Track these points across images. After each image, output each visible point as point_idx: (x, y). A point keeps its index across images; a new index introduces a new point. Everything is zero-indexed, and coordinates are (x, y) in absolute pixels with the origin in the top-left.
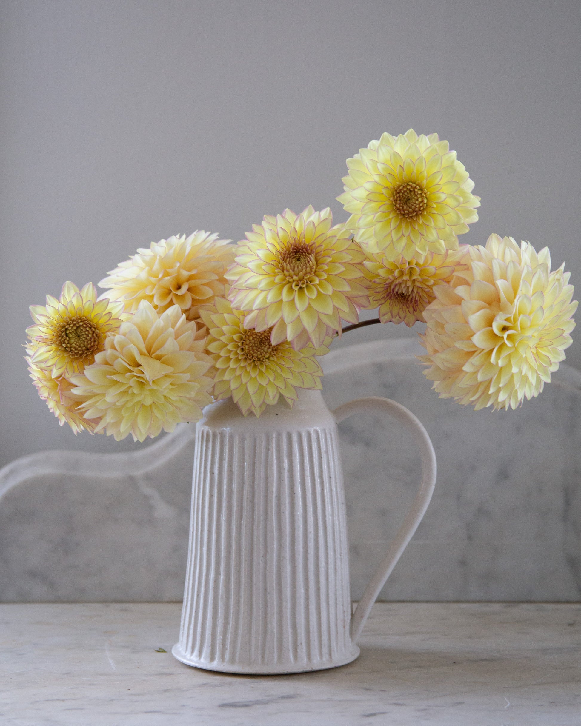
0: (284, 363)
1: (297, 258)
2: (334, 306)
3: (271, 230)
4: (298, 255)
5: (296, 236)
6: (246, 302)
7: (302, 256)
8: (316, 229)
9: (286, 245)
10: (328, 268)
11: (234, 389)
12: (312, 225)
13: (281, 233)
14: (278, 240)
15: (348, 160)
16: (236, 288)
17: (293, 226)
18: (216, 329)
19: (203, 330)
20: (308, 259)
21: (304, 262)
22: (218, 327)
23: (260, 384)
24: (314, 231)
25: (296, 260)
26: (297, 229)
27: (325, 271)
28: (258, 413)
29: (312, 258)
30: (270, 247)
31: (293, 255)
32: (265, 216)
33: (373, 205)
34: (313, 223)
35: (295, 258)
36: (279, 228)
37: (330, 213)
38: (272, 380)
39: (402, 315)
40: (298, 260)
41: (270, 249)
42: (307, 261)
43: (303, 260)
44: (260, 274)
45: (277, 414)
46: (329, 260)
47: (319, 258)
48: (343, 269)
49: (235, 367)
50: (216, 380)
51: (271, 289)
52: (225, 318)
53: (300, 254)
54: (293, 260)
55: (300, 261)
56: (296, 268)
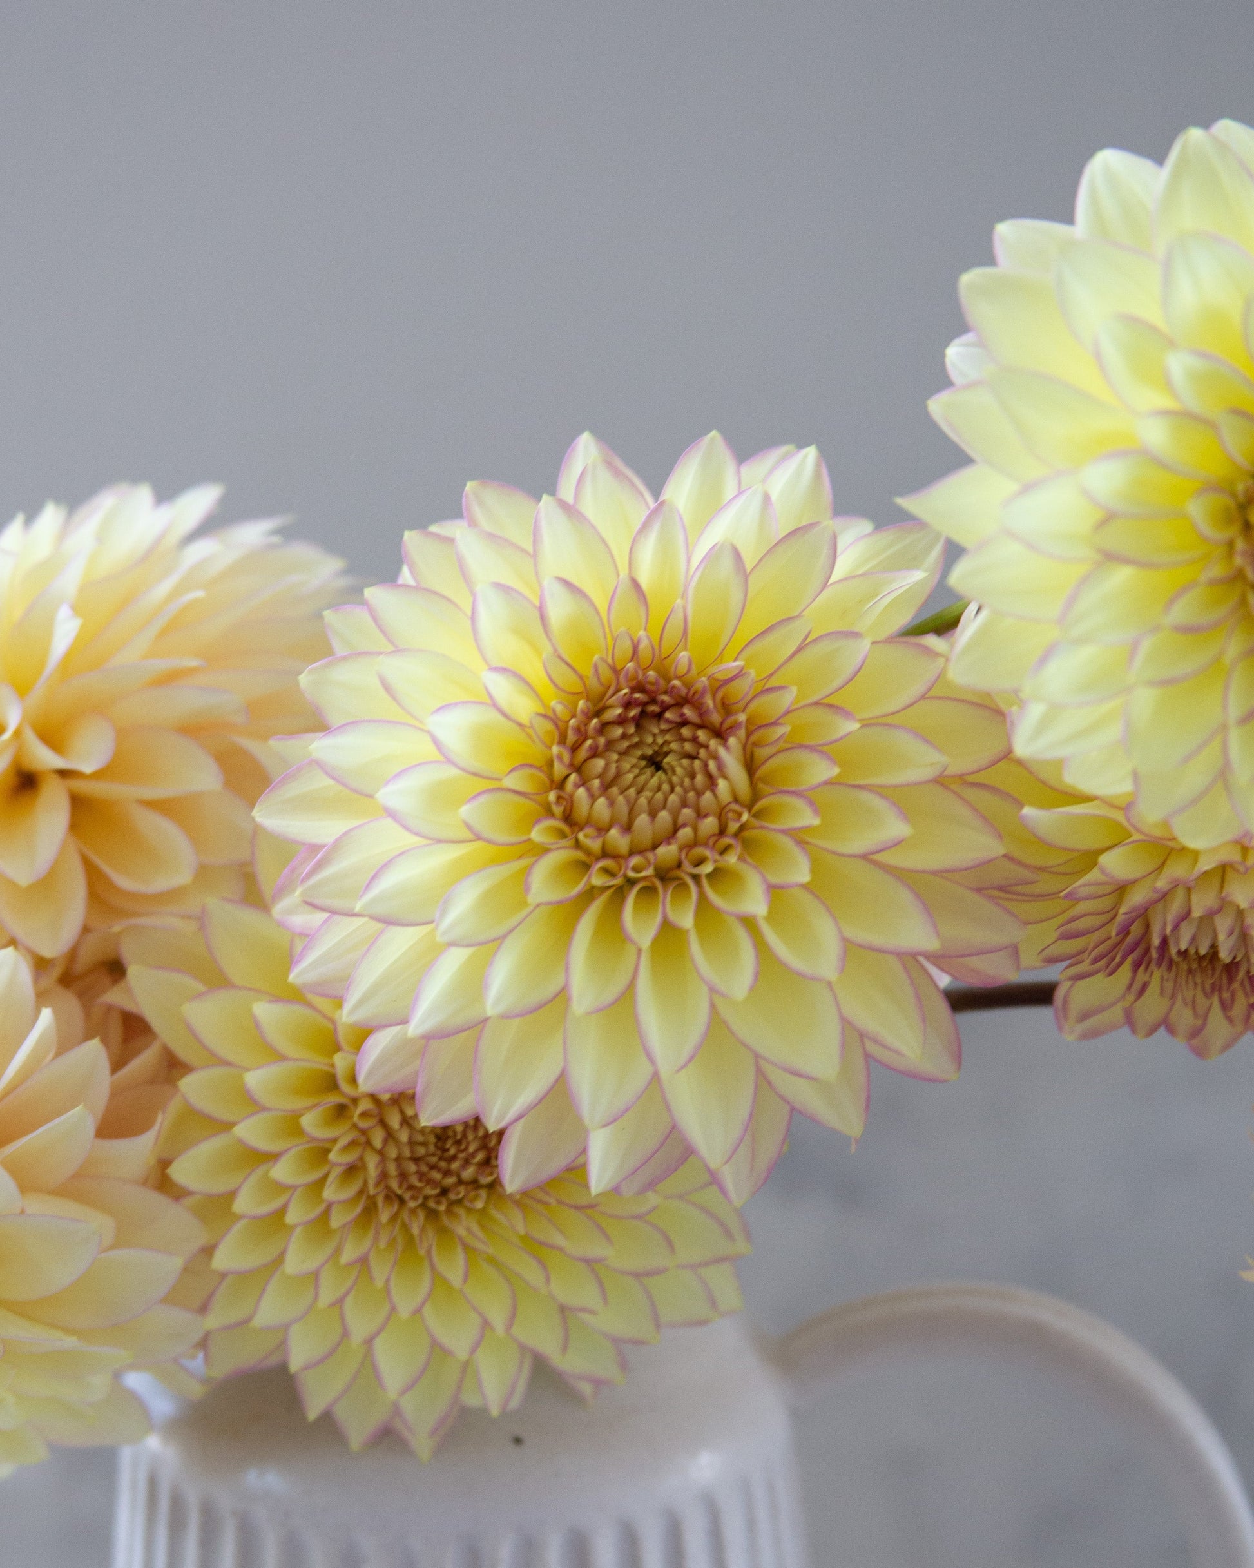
0: (558, 1239)
1: (650, 752)
2: (846, 1023)
3: (503, 588)
4: (654, 735)
5: (642, 633)
6: (367, 977)
7: (674, 746)
8: (751, 579)
9: (587, 671)
10: (816, 822)
11: (306, 1367)
12: (727, 564)
13: (560, 609)
14: (548, 650)
15: (967, 279)
16: (318, 902)
17: (624, 572)
18: (217, 1072)
19: (145, 1061)
20: (706, 765)
21: (687, 781)
22: (227, 1063)
23: (435, 1343)
24: (736, 596)
25: (643, 763)
26: (644, 582)
27: (799, 837)
28: (422, 1444)
29: (730, 757)
30: (503, 690)
31: (624, 736)
32: (470, 486)
33: (1122, 575)
34: (737, 556)
35: (639, 753)
36: (547, 581)
37: (817, 476)
38: (498, 1319)
39: (1184, 1018)
40: (655, 763)
41: (502, 701)
42: (700, 779)
43: (679, 770)
44: (439, 841)
45: (518, 1441)
46: (819, 771)
47: (761, 753)
48: (895, 828)
49: (311, 1264)
50: (211, 1322)
51: (503, 937)
52: (257, 1025)
53: (663, 732)
54: (626, 766)
55: (665, 771)
56: (642, 819)
